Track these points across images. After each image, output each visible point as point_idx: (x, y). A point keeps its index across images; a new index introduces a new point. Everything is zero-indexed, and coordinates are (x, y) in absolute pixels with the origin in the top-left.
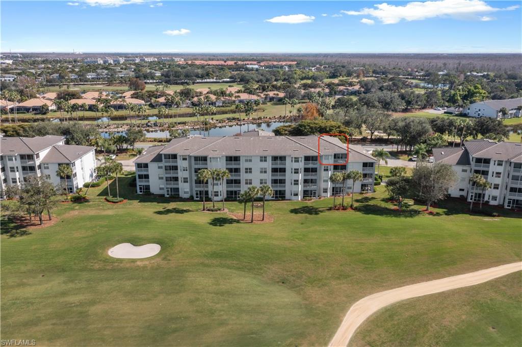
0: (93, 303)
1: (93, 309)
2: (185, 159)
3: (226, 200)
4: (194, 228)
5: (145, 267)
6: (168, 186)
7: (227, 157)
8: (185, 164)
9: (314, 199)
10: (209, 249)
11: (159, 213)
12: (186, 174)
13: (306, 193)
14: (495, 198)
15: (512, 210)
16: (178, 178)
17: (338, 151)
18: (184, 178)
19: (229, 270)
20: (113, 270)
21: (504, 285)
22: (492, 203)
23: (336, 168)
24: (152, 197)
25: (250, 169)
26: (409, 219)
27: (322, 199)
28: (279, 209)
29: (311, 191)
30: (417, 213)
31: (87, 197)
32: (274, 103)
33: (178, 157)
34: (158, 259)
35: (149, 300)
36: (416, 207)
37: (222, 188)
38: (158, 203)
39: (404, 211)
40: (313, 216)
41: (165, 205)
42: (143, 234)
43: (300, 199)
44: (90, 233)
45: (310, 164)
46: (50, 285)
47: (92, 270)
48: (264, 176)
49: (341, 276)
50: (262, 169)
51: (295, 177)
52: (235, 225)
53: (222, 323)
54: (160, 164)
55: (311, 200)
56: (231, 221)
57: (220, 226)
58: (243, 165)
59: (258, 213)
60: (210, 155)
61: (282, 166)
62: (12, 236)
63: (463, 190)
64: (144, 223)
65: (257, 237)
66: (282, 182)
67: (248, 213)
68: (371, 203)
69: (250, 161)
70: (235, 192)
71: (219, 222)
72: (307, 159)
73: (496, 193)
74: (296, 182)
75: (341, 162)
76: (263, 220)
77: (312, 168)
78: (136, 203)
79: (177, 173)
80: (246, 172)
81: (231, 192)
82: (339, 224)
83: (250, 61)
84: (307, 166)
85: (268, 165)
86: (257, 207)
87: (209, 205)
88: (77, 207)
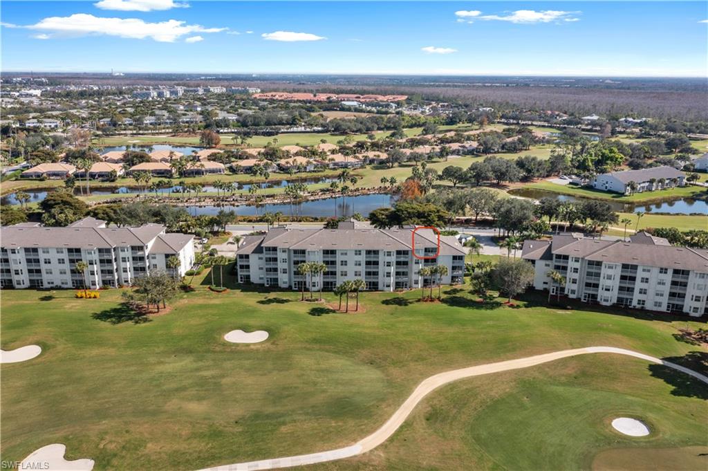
0: (223, 376)
1: (224, 381)
2: (284, 251)
3: (323, 291)
4: (295, 317)
5: (257, 350)
6: (268, 277)
7: (324, 251)
8: (285, 256)
9: (405, 290)
10: (310, 336)
11: (262, 302)
12: (285, 266)
13: (398, 285)
14: (573, 292)
15: (588, 303)
16: (277, 268)
17: (429, 246)
18: (284, 269)
19: (327, 354)
20: (232, 352)
21: (548, 368)
22: (572, 296)
23: (426, 261)
24: (253, 286)
25: (346, 262)
26: (489, 312)
27: (413, 290)
28: (372, 300)
29: (403, 283)
30: (499, 305)
31: (192, 286)
32: (374, 167)
33: (278, 250)
34: (267, 344)
35: (265, 375)
36: (500, 300)
37: (319, 280)
38: (259, 292)
39: (487, 303)
40: (403, 307)
41: (266, 294)
42: (251, 322)
43: (392, 290)
44: (203, 321)
45: (401, 257)
46: (183, 363)
47: (214, 352)
48: (358, 268)
49: (419, 359)
50: (356, 261)
51: (387, 269)
52: (331, 314)
53: (324, 391)
54: (261, 256)
55: (402, 291)
56: (327, 311)
57: (318, 315)
58: (339, 258)
59: (352, 303)
60: (309, 248)
61: (375, 260)
62: (137, 322)
63: (546, 283)
64: (249, 312)
65: (351, 325)
66: (376, 274)
67: (344, 304)
68: (458, 295)
69: (346, 254)
70: (332, 283)
71: (317, 312)
72: (399, 253)
73: (575, 287)
74: (389, 275)
75: (431, 255)
76: (357, 310)
77: (404, 262)
78: (238, 292)
79: (277, 265)
80: (342, 265)
81: (328, 283)
82: (425, 315)
83: (346, 93)
84: (399, 260)
85: (363, 258)
86: (352, 297)
87: (307, 295)
88: (185, 296)
